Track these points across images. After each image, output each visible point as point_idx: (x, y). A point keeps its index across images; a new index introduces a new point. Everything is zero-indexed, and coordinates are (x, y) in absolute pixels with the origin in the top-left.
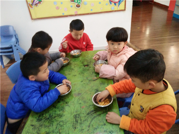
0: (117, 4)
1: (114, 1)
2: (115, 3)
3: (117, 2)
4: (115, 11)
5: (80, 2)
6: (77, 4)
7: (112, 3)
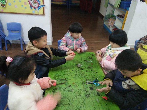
0: (37, 9)
1: (34, 7)
2: (35, 8)
3: (36, 7)
4: (36, 15)
5: (4, 3)
6: (2, 3)
7: (32, 7)
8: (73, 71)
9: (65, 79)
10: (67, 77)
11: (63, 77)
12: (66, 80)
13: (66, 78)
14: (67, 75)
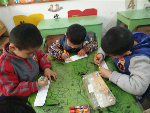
8: (73, 85)
9: (59, 104)
10: (61, 99)
11: (54, 99)
12: (60, 106)
13: (59, 102)
14: (62, 96)
